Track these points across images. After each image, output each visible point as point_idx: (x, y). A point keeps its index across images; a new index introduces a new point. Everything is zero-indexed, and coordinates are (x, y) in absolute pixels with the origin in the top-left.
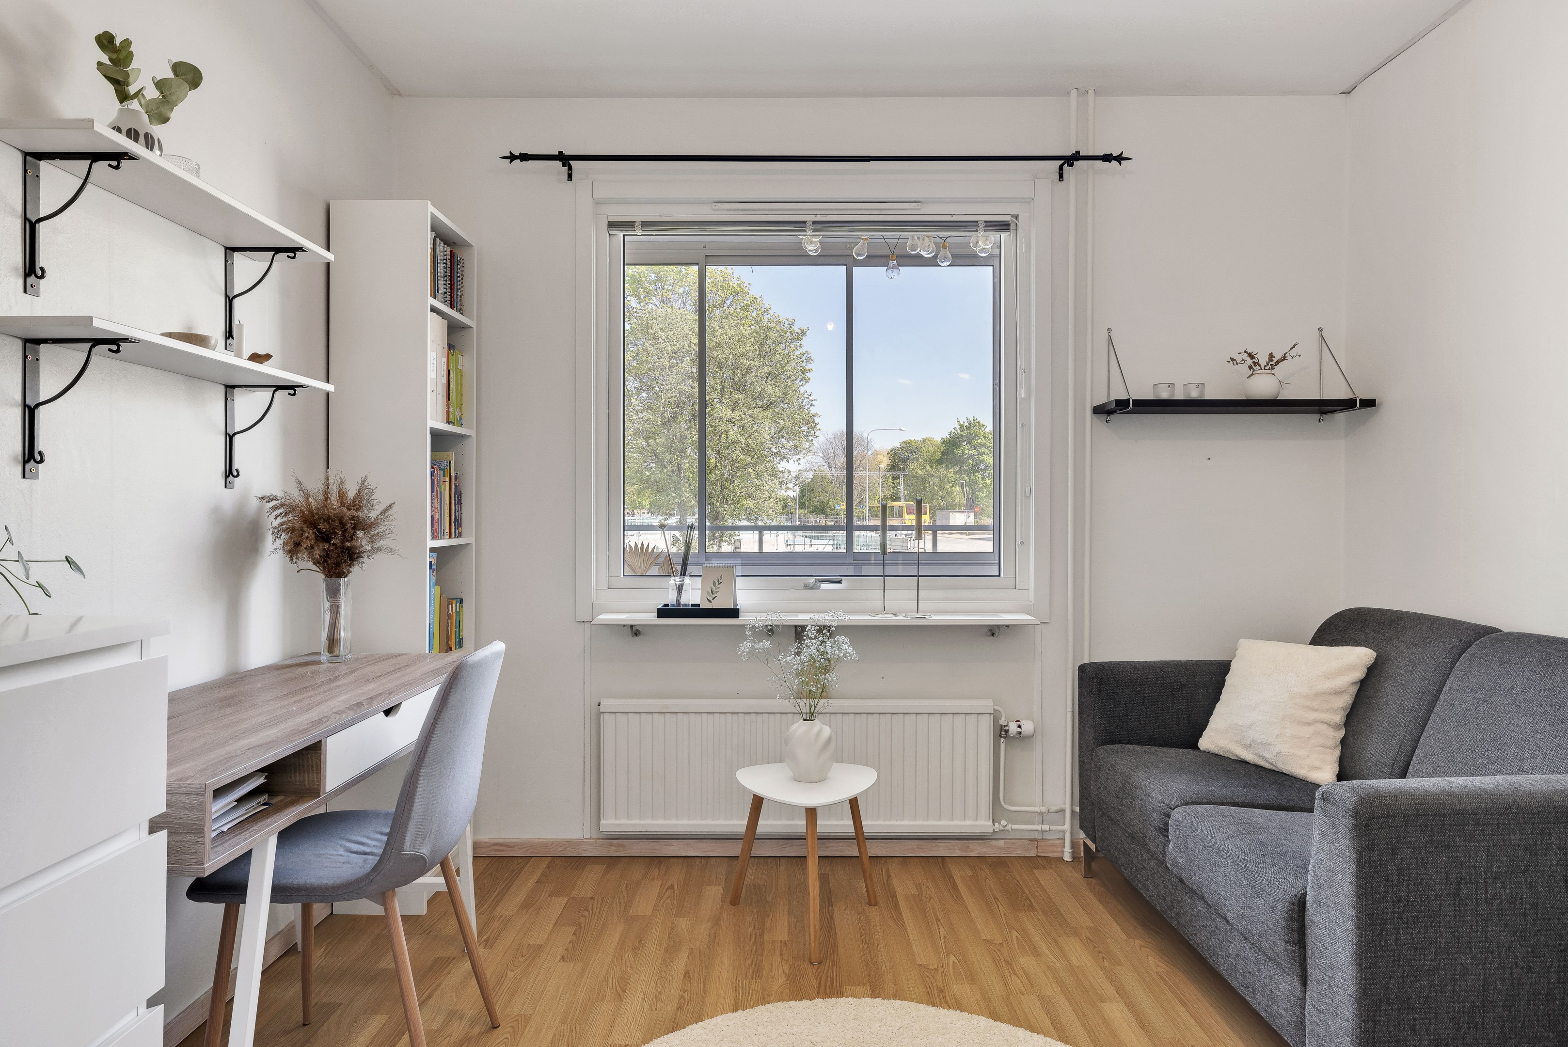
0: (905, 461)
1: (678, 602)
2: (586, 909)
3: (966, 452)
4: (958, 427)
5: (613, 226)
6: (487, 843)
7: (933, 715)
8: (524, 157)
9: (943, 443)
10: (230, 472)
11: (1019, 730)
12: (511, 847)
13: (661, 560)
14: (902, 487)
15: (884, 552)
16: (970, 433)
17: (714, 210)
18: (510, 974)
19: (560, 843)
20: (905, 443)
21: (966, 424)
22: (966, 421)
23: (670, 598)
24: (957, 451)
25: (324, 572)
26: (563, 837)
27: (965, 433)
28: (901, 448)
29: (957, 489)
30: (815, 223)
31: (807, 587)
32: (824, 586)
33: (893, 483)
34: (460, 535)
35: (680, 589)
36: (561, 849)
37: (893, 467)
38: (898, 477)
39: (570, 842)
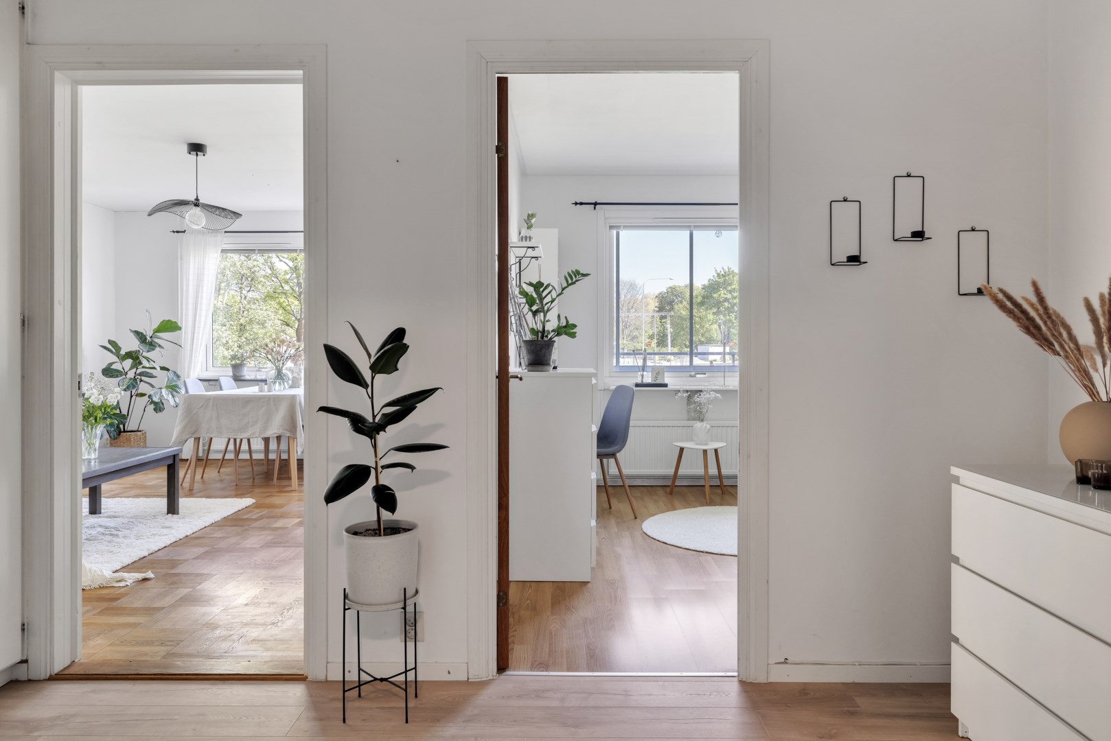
0: (671, 303)
1: (643, 381)
3: (722, 295)
4: (716, 275)
5: (611, 227)
8: (581, 204)
9: (703, 289)
14: (668, 326)
16: (726, 280)
20: (670, 288)
21: (723, 273)
22: (722, 270)
23: (639, 381)
24: (715, 295)
27: (721, 280)
28: (667, 293)
29: (715, 326)
31: (691, 376)
32: (698, 376)
33: (661, 322)
35: (642, 376)
37: (661, 309)
38: (665, 317)
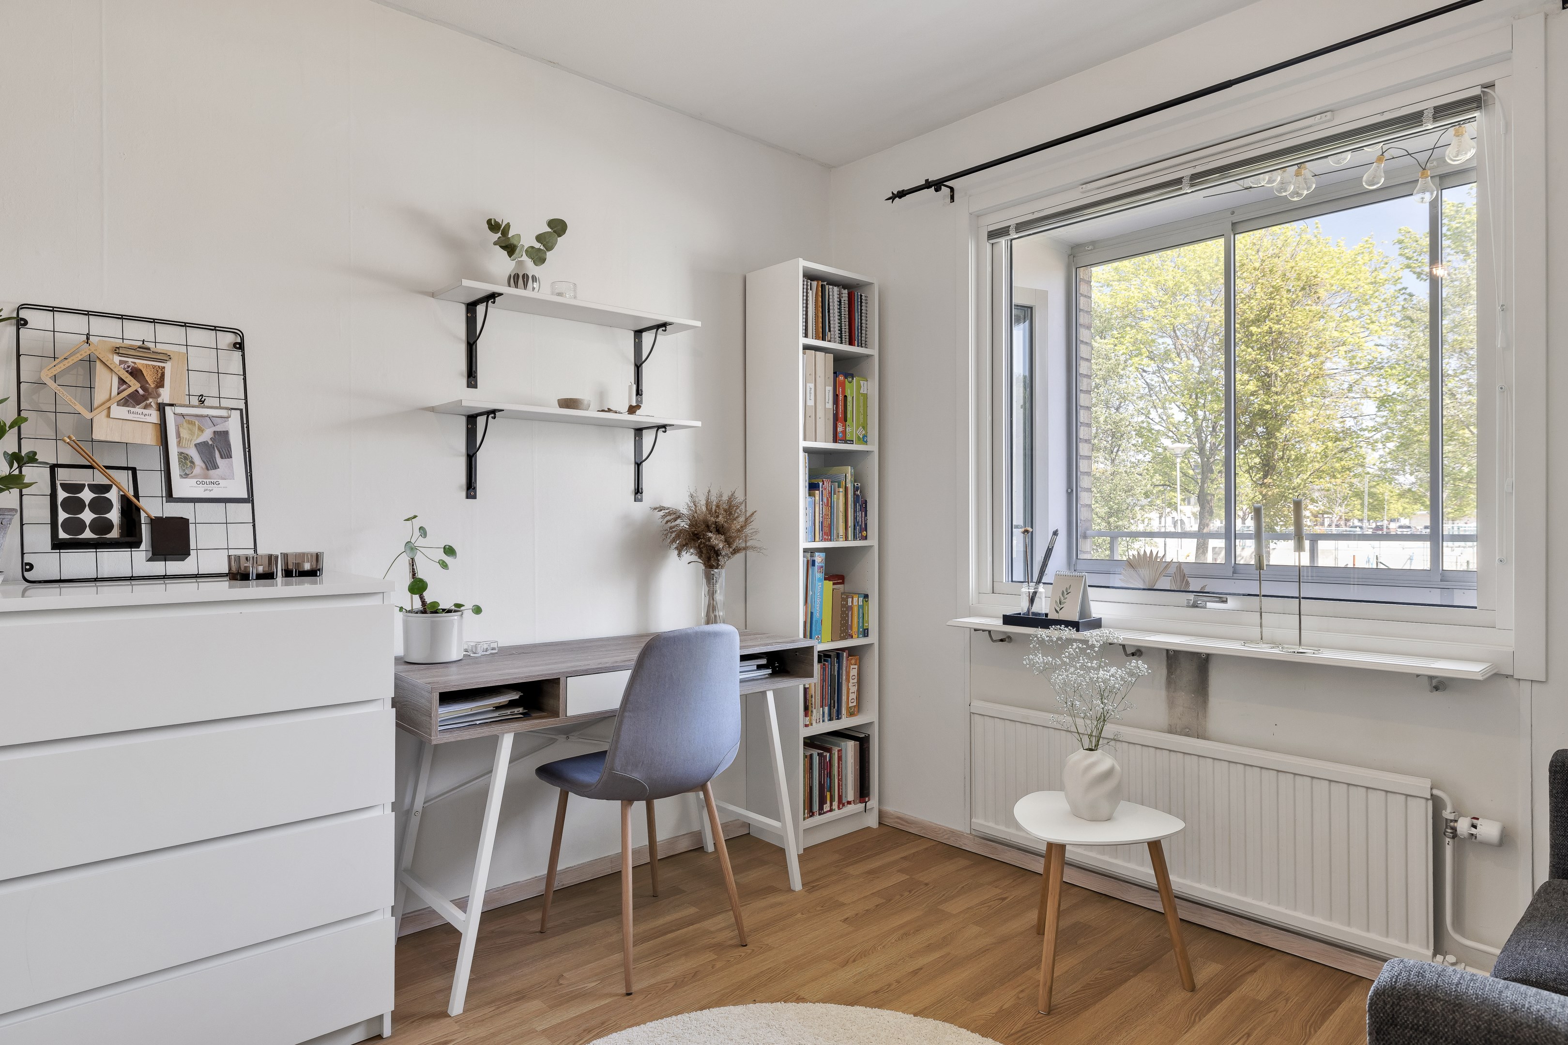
1: (1029, 610)
2: (910, 892)
5: (993, 235)
6: (892, 815)
7: (1337, 784)
8: (902, 194)
10: (638, 491)
11: (1473, 831)
12: (908, 823)
13: (1172, 570)
15: (1260, 566)
17: (1083, 193)
18: (799, 915)
19: (945, 831)
25: (704, 564)
26: (950, 826)
30: (1194, 177)
31: (1189, 604)
32: (1210, 605)
34: (866, 538)
35: (1033, 597)
36: (946, 837)
39: (953, 833)
